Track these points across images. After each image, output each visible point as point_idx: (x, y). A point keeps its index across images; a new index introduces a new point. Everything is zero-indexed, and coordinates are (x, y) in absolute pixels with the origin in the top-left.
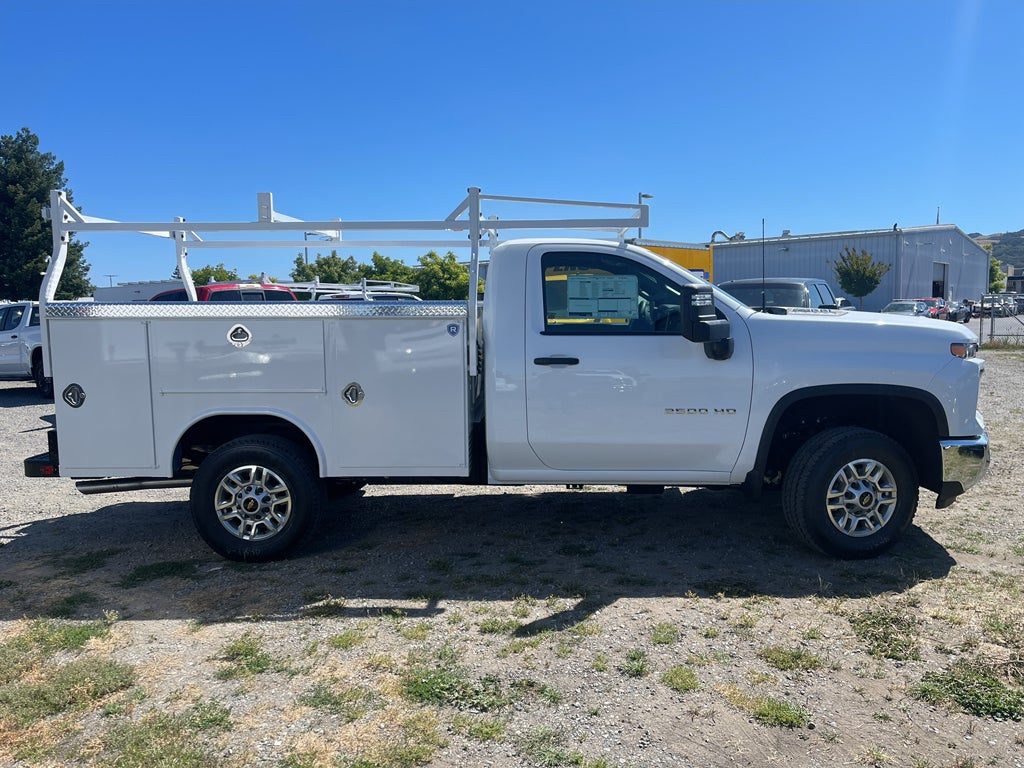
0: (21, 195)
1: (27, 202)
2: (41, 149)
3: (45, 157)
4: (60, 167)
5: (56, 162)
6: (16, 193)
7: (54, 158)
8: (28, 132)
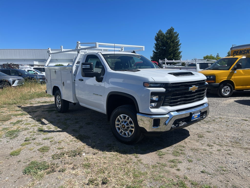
0: (169, 42)
1: (170, 43)
2: (174, 31)
3: (175, 33)
4: (178, 35)
5: (177, 34)
6: (168, 41)
7: (177, 33)
8: (172, 28)
